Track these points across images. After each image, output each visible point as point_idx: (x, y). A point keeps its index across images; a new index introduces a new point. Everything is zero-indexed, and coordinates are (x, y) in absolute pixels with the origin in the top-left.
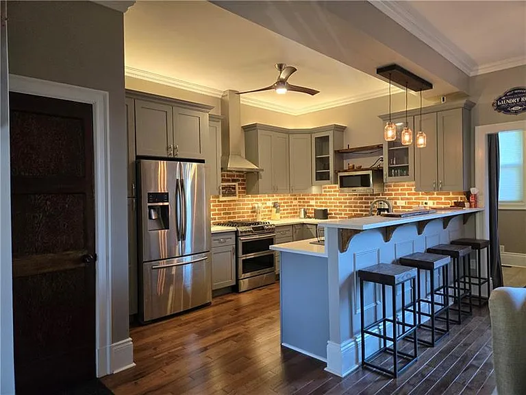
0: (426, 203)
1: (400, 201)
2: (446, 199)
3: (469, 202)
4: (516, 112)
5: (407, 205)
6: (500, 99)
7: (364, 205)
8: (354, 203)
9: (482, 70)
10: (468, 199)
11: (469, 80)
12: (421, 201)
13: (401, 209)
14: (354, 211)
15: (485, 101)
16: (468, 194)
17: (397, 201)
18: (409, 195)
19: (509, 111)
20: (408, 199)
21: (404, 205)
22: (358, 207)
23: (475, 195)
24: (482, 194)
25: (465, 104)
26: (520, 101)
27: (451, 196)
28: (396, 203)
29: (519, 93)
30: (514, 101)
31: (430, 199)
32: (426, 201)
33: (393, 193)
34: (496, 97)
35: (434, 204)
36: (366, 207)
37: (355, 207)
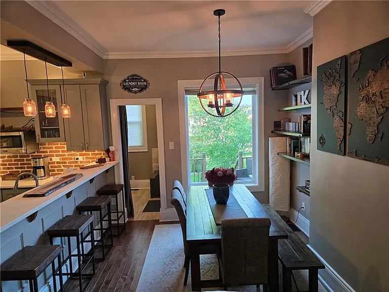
0: (77, 159)
1: (55, 157)
2: (93, 154)
3: (109, 157)
4: (135, 92)
5: (61, 161)
6: (125, 81)
7: (19, 163)
8: (7, 161)
9: (112, 56)
10: (109, 155)
11: (103, 62)
12: (73, 157)
13: (56, 165)
14: (8, 168)
15: (116, 80)
16: (108, 151)
17: (53, 158)
18: (62, 151)
19: (131, 91)
20: (62, 155)
21: (59, 161)
22: (13, 164)
23: (113, 152)
24: (117, 151)
25: (101, 81)
26: (137, 84)
27: (96, 152)
28: (51, 160)
29: (137, 79)
30: (134, 83)
31: (80, 155)
32: (77, 157)
33: (48, 150)
34: (123, 79)
35: (83, 158)
36: (21, 164)
37: (9, 164)
